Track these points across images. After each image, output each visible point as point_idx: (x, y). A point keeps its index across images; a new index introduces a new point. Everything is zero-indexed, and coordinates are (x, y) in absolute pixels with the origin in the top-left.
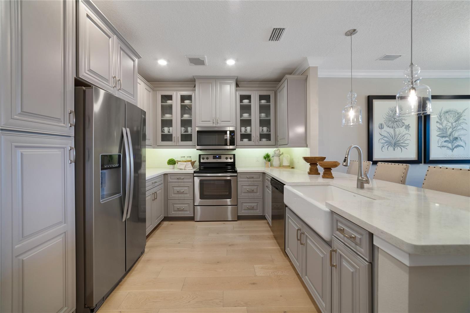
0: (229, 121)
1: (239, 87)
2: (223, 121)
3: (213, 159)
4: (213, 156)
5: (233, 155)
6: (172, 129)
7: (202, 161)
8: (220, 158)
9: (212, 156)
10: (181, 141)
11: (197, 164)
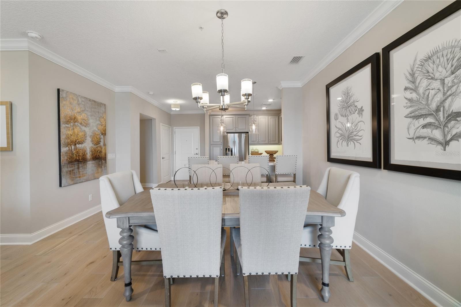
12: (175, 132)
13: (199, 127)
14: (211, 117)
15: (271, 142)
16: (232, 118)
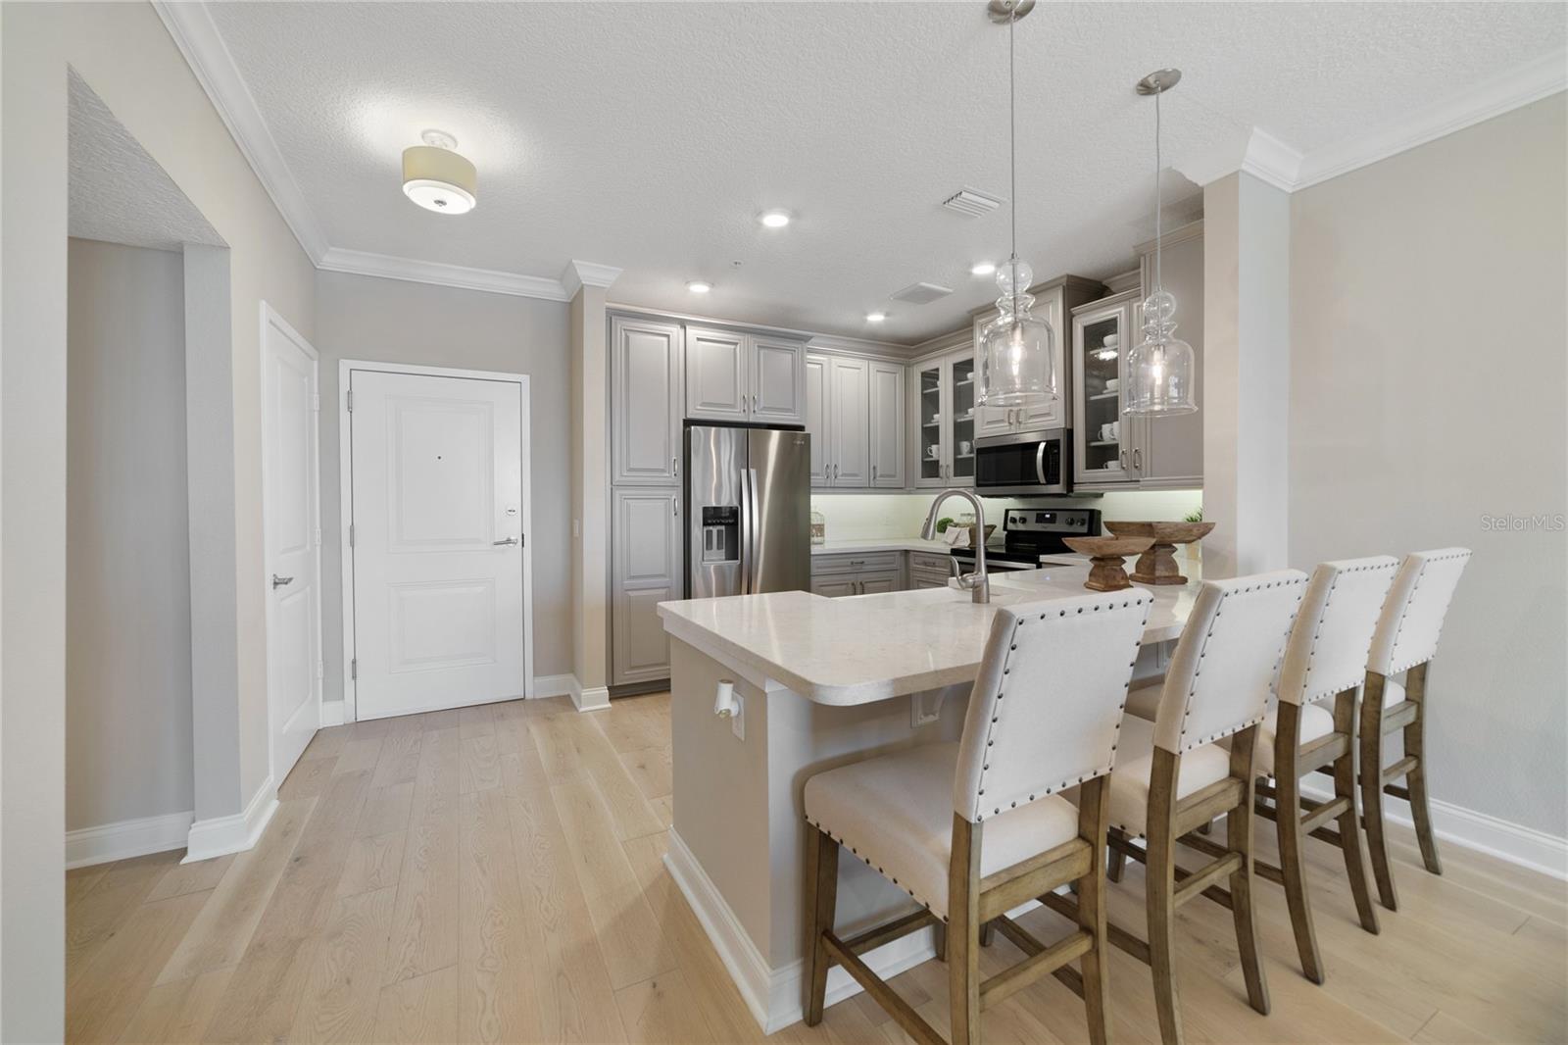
0: (1048, 414)
1: (1114, 293)
2: (1032, 417)
3: (1037, 522)
4: (1037, 515)
5: (1088, 513)
6: (938, 449)
7: (1011, 526)
8: (1053, 520)
9: (1035, 513)
10: (955, 475)
11: (1000, 533)
12: (350, 393)
13: (525, 379)
14: (620, 325)
15: (880, 482)
16: (733, 347)
